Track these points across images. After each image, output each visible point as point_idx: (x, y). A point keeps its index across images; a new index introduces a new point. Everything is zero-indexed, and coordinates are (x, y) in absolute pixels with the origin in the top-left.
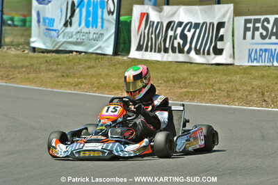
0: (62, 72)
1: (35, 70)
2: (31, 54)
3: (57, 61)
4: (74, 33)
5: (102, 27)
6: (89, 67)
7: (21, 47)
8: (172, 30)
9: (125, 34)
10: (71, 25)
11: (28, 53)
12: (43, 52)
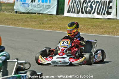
0: (39, 22)
2: (15, 14)
6: (50, 20)
11: (14, 14)
12: (20, 13)
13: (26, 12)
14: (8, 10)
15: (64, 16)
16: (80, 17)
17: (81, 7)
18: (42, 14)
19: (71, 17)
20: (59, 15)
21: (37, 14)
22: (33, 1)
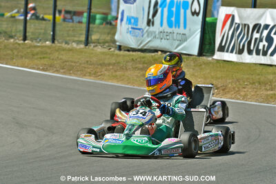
1: (122, 68)
2: (117, 52)
3: (143, 60)
4: (157, 33)
5: (185, 27)
7: (107, 44)
8: (258, 32)
9: (211, 35)
10: (153, 25)
11: (114, 51)
12: (129, 51)
13: (139, 48)
14: (105, 42)
15: (214, 59)
16: (244, 61)
17: (249, 39)
19: (224, 61)
20: (204, 56)
21: (160, 53)
22: (150, 23)
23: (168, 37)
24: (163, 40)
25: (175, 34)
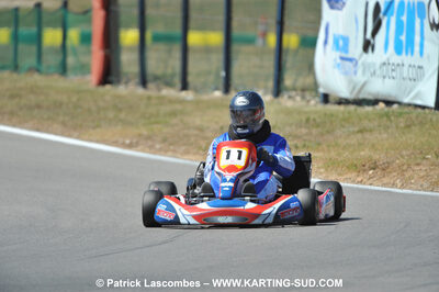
2: (321, 107)
4: (377, 66)
5: (421, 52)
11: (315, 105)
18: (399, 103)
22: (368, 46)
23: (394, 74)
24: (387, 80)
25: (405, 68)
